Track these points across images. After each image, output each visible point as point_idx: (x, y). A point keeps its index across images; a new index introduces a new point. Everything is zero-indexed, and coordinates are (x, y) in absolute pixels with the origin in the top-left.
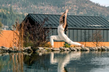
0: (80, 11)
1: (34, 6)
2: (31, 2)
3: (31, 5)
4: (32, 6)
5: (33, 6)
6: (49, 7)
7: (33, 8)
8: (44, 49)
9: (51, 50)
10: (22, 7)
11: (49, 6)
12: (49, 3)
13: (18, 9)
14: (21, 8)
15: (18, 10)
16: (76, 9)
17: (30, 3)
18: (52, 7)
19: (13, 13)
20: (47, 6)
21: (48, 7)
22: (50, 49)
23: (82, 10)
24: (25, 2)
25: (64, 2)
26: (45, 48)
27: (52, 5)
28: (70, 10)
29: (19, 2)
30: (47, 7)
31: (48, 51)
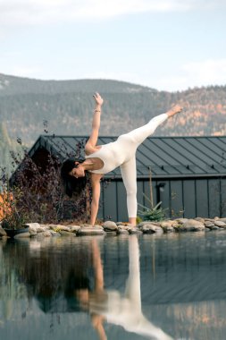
0: (214, 129)
1: (71, 119)
2: (61, 109)
3: (63, 115)
4: (64, 121)
5: (68, 121)
6: (119, 121)
7: (68, 127)
8: (51, 228)
9: (74, 231)
10: (36, 125)
11: (118, 117)
12: (118, 110)
13: (22, 130)
14: (31, 126)
15: (21, 133)
16: (202, 124)
17: (58, 110)
18: (126, 122)
19: (7, 143)
20: (112, 117)
21: (115, 120)
22: (69, 229)
23: (221, 127)
24: (44, 109)
25: (162, 104)
26: (52, 225)
27: (126, 113)
28: (184, 127)
29: (25, 109)
30: (113, 122)
31: (62, 235)
